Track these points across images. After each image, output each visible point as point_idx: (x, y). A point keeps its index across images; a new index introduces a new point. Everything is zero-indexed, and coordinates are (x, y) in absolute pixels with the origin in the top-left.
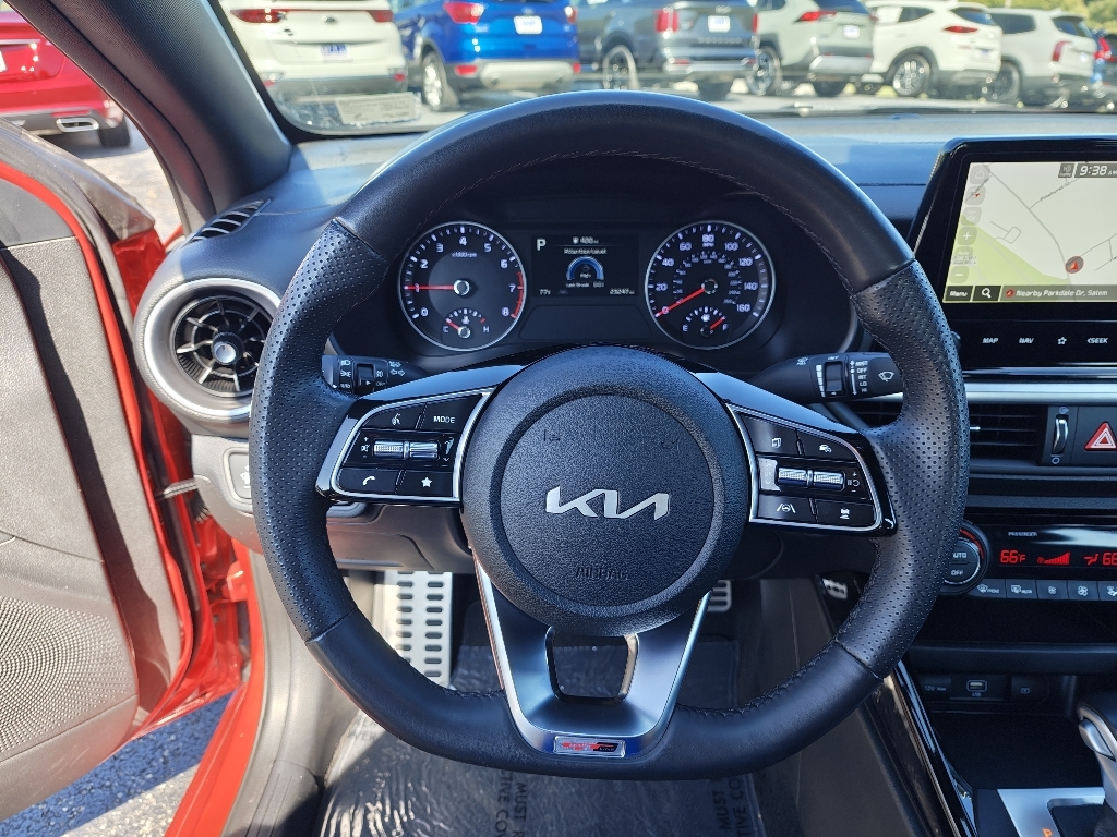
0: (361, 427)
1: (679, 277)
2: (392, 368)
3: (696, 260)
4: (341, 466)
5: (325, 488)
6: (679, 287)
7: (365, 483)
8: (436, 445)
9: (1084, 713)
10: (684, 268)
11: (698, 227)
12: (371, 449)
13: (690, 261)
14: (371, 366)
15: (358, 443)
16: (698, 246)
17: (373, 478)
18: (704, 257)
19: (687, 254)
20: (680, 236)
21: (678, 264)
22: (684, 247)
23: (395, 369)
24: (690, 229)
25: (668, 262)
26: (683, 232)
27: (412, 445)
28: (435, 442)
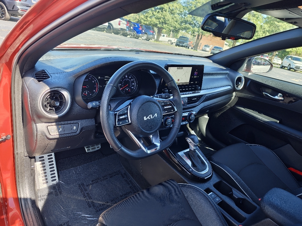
1: (123, 83)
9: (186, 138)
13: (124, 80)
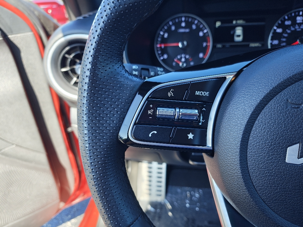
0: (148, 98)
1: (284, 37)
2: (158, 71)
3: (293, 29)
4: (135, 124)
5: (125, 137)
6: (284, 42)
7: (150, 135)
8: (197, 111)
10: (287, 33)
11: (295, 13)
12: (155, 112)
13: (290, 29)
14: (148, 70)
15: (146, 108)
16: (294, 23)
17: (155, 132)
18: (297, 27)
19: (288, 27)
20: (286, 17)
21: (284, 31)
22: (288, 23)
23: (161, 71)
24: (291, 14)
25: (279, 30)
26: (288, 16)
27: (181, 110)
28: (196, 109)
